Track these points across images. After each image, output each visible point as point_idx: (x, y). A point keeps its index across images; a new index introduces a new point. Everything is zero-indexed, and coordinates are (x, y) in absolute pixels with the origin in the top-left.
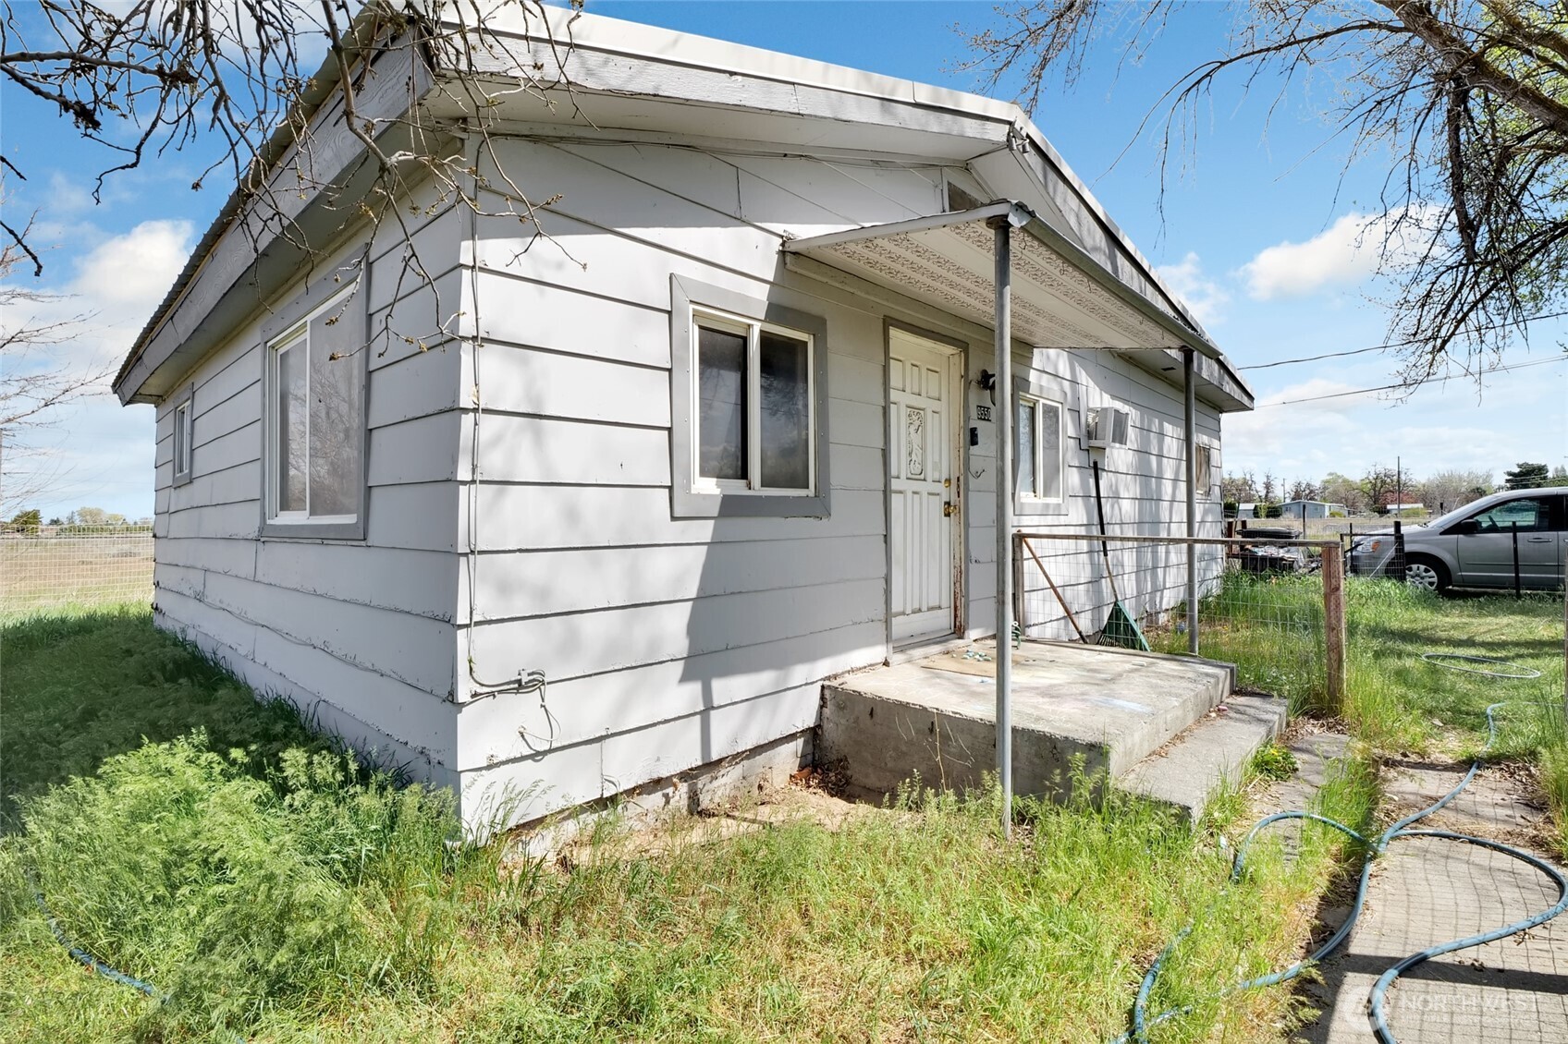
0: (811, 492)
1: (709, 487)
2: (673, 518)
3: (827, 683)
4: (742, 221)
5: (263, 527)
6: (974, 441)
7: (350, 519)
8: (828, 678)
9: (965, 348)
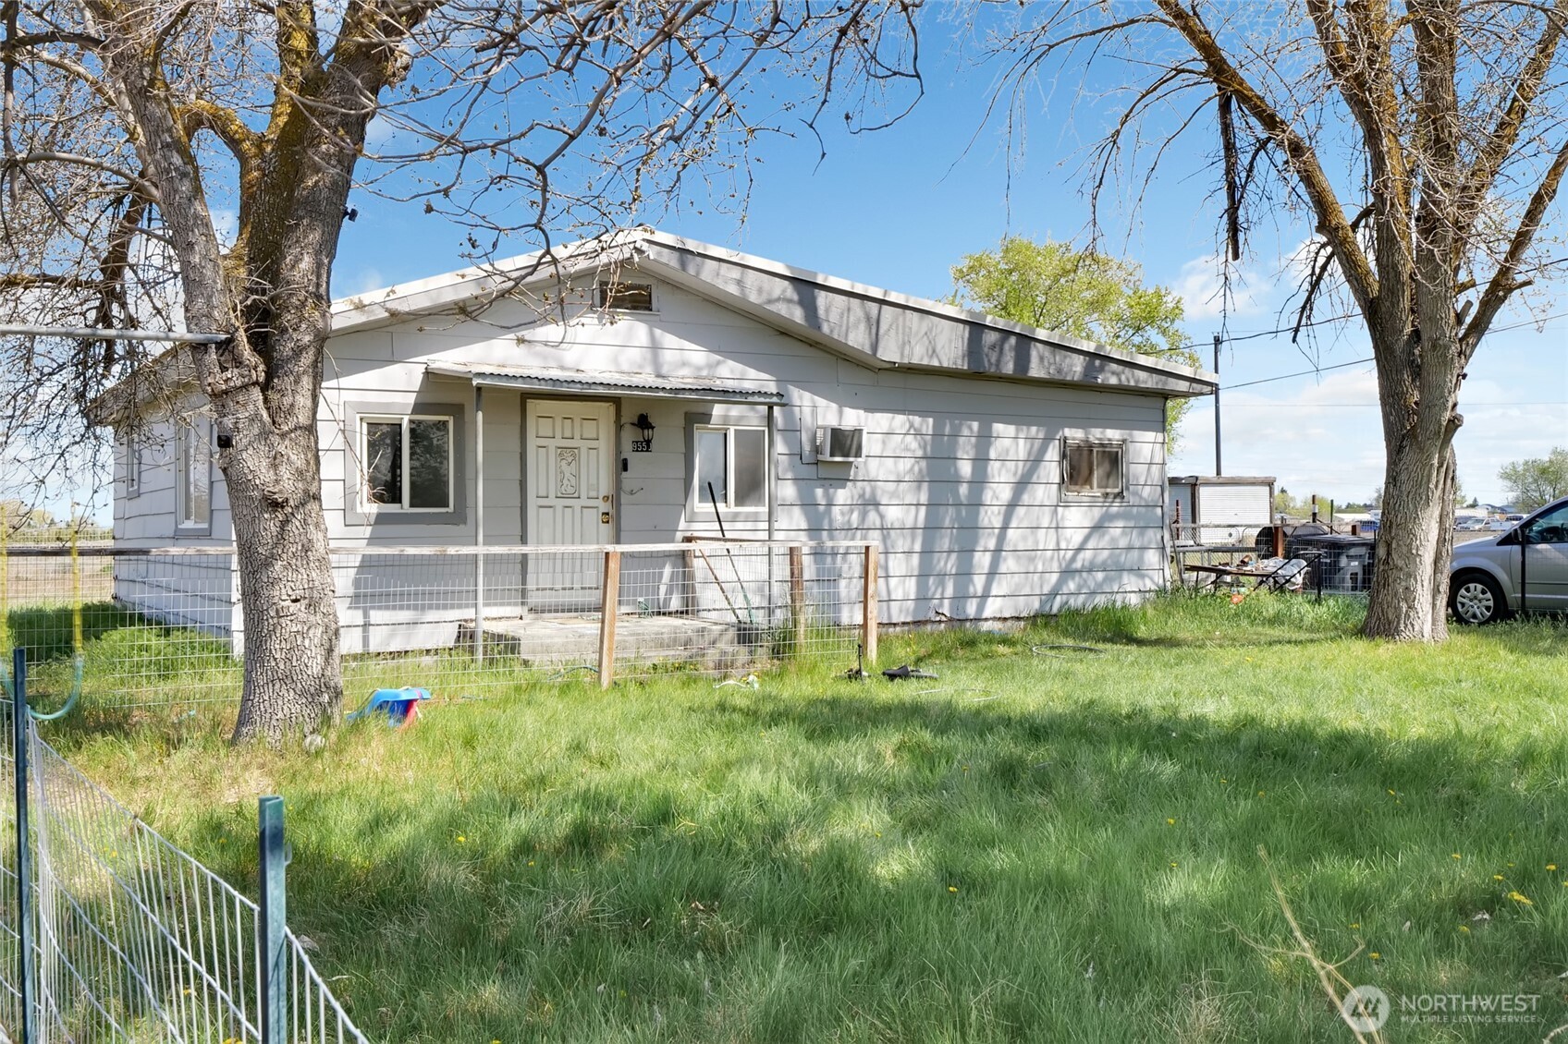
0: (451, 509)
1: (373, 508)
2: (346, 525)
3: (463, 623)
4: (393, 362)
5: (177, 529)
6: (625, 469)
7: (205, 526)
8: (466, 621)
9: (616, 401)
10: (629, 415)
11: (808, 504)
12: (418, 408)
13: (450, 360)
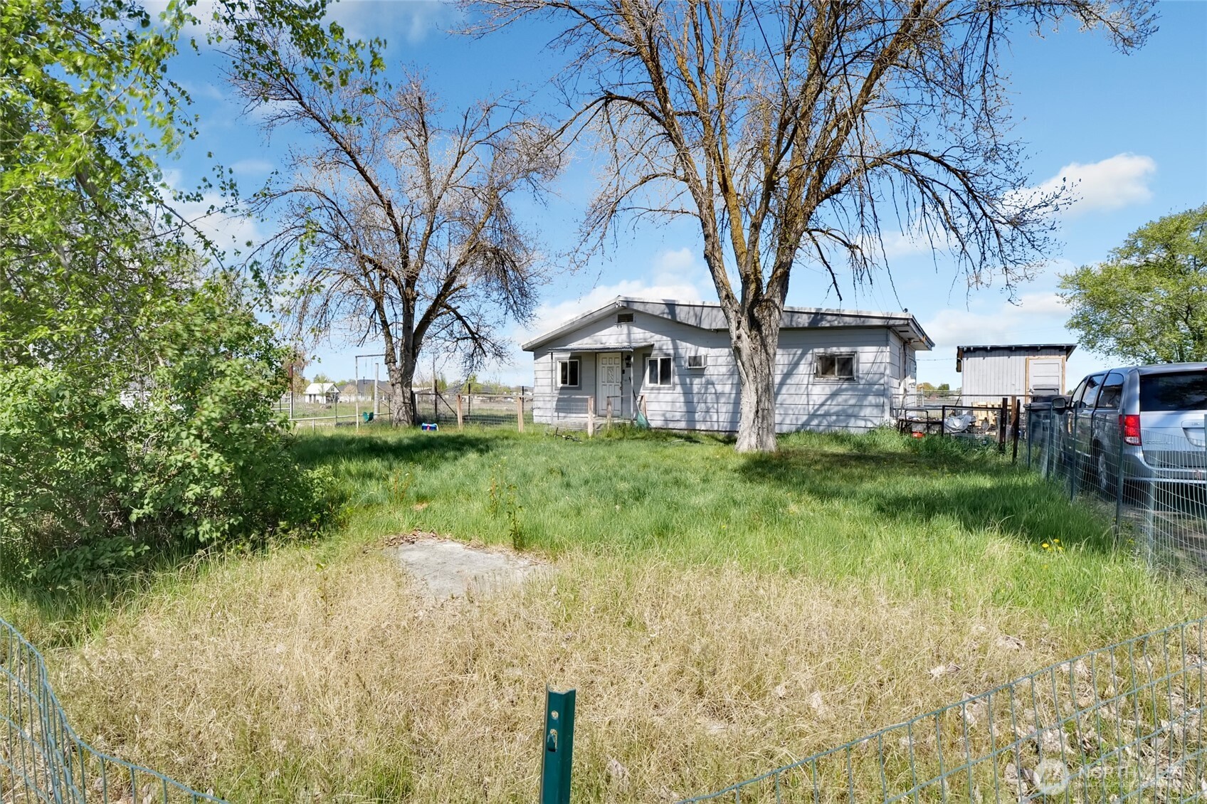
0: (580, 385)
1: (561, 385)
6: (625, 373)
9: (622, 352)
10: (625, 357)
11: (683, 384)
12: (570, 358)
13: (575, 345)
